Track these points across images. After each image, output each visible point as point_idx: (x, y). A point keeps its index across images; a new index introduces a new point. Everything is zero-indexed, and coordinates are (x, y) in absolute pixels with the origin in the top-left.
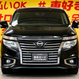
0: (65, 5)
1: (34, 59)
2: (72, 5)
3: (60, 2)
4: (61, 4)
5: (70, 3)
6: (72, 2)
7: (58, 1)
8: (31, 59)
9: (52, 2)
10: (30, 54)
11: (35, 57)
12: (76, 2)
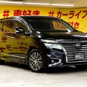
0: (25, 13)
1: (76, 58)
2: (31, 14)
3: (21, 11)
4: (22, 13)
5: (29, 12)
6: (30, 11)
7: (20, 10)
8: (73, 58)
9: (14, 11)
10: (73, 54)
11: (76, 56)
12: (34, 12)
